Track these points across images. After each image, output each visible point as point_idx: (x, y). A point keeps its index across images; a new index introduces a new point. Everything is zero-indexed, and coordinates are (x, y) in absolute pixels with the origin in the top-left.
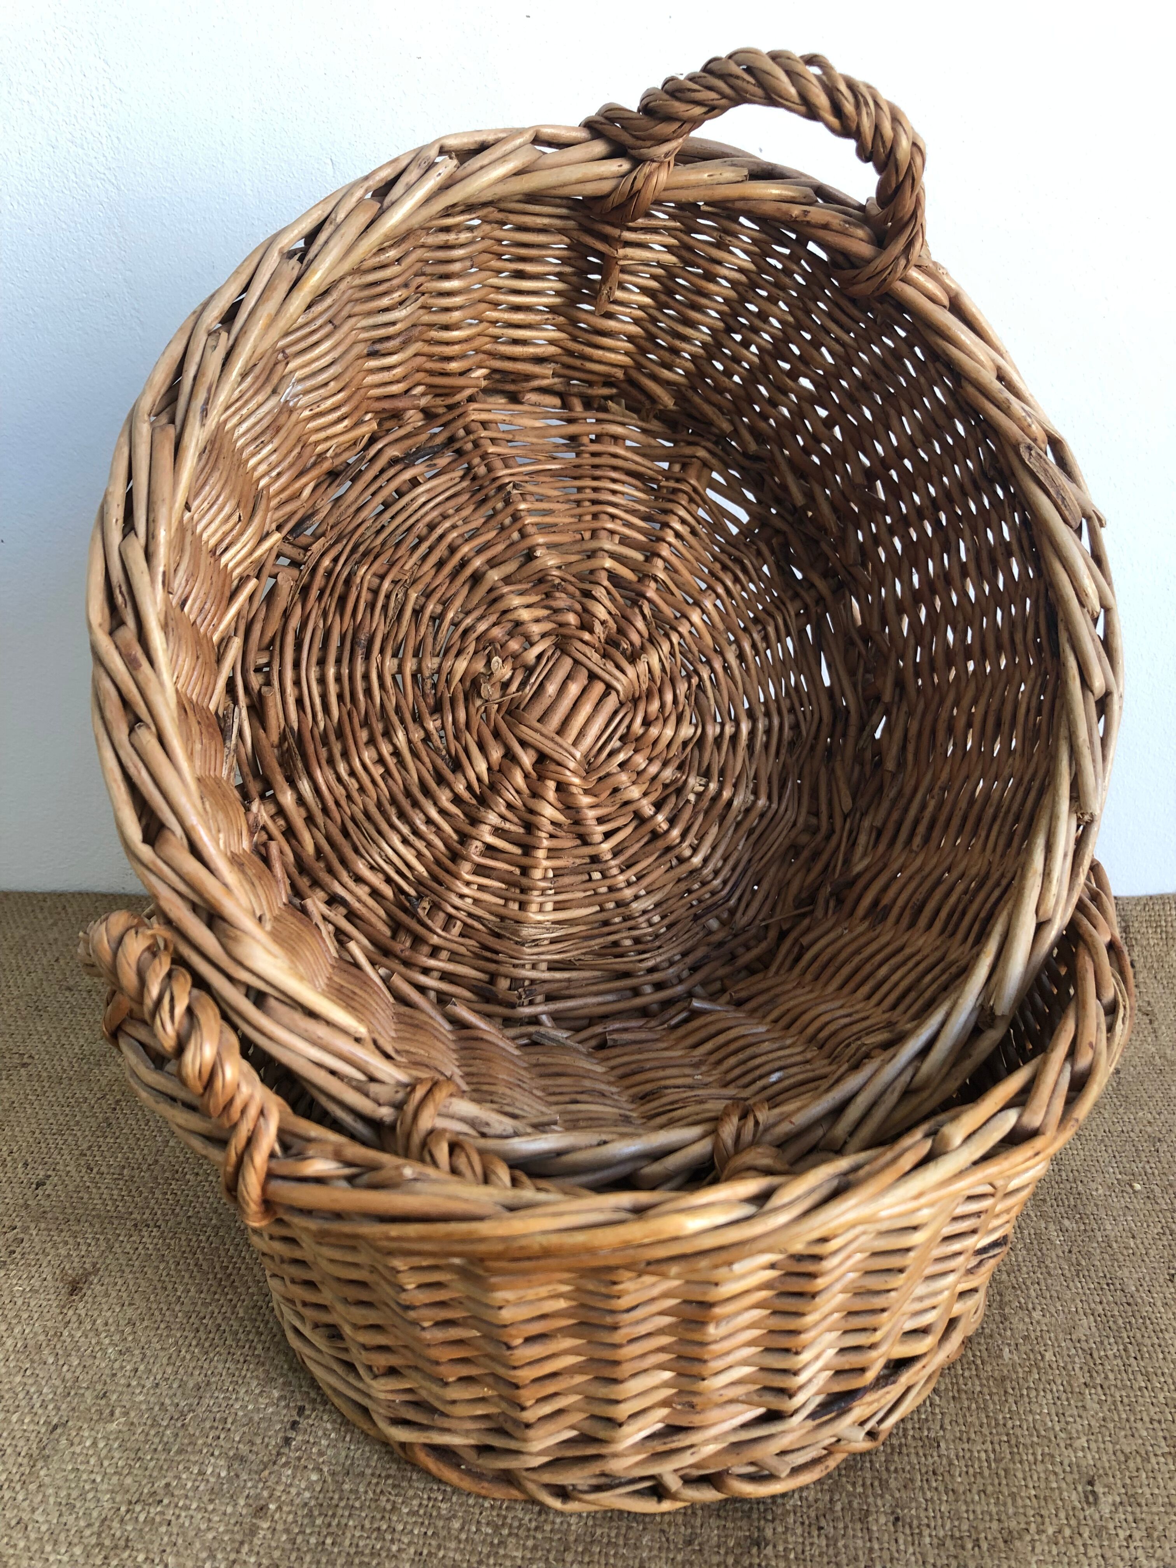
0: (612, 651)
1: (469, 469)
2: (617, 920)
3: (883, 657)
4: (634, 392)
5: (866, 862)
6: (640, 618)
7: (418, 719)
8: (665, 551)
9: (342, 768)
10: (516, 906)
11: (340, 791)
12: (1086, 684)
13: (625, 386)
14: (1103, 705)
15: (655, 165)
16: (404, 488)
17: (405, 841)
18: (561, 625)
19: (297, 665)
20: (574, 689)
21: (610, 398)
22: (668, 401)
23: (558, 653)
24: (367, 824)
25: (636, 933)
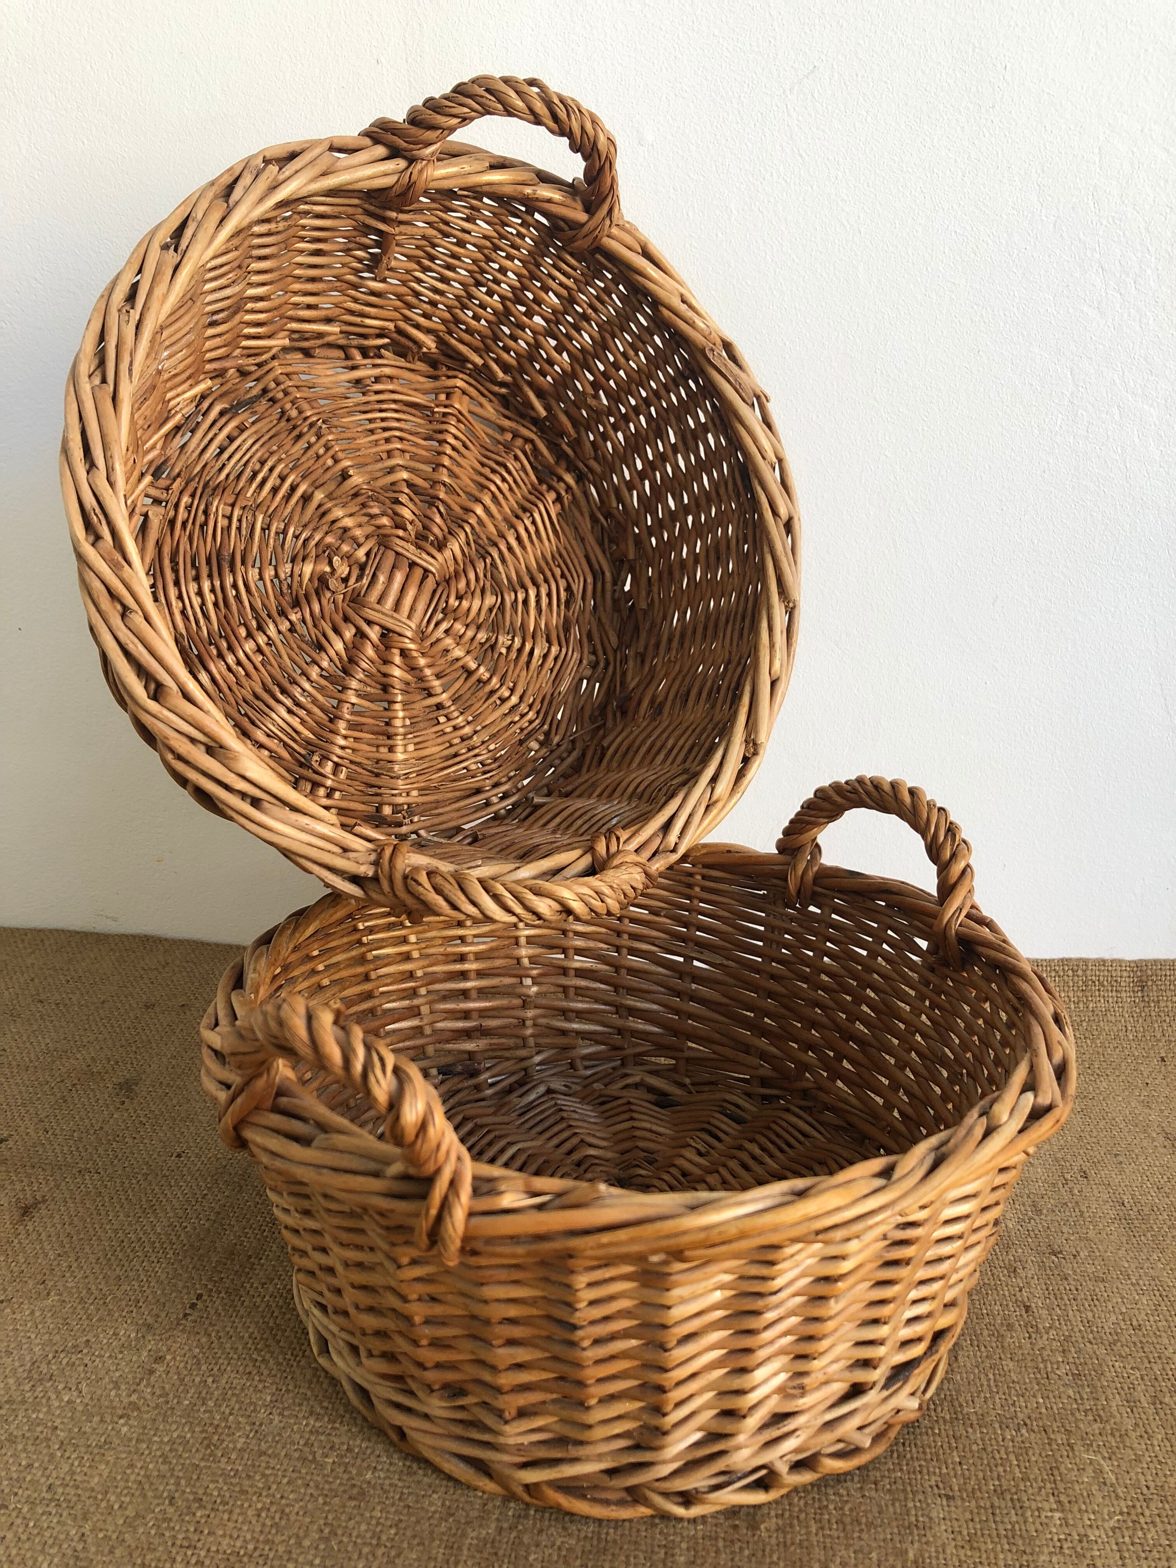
0: (422, 543)
1: (283, 413)
2: (464, 751)
3: (622, 529)
4: (403, 340)
5: (637, 680)
6: (438, 516)
7: (283, 613)
8: (446, 461)
9: (230, 659)
10: (386, 750)
11: (231, 678)
12: (775, 513)
13: (395, 335)
14: (789, 527)
15: (424, 162)
16: (235, 434)
17: (290, 711)
18: (379, 527)
19: (177, 583)
20: (399, 578)
21: (383, 346)
22: (429, 343)
23: (382, 548)
24: (257, 703)
25: (479, 758)
